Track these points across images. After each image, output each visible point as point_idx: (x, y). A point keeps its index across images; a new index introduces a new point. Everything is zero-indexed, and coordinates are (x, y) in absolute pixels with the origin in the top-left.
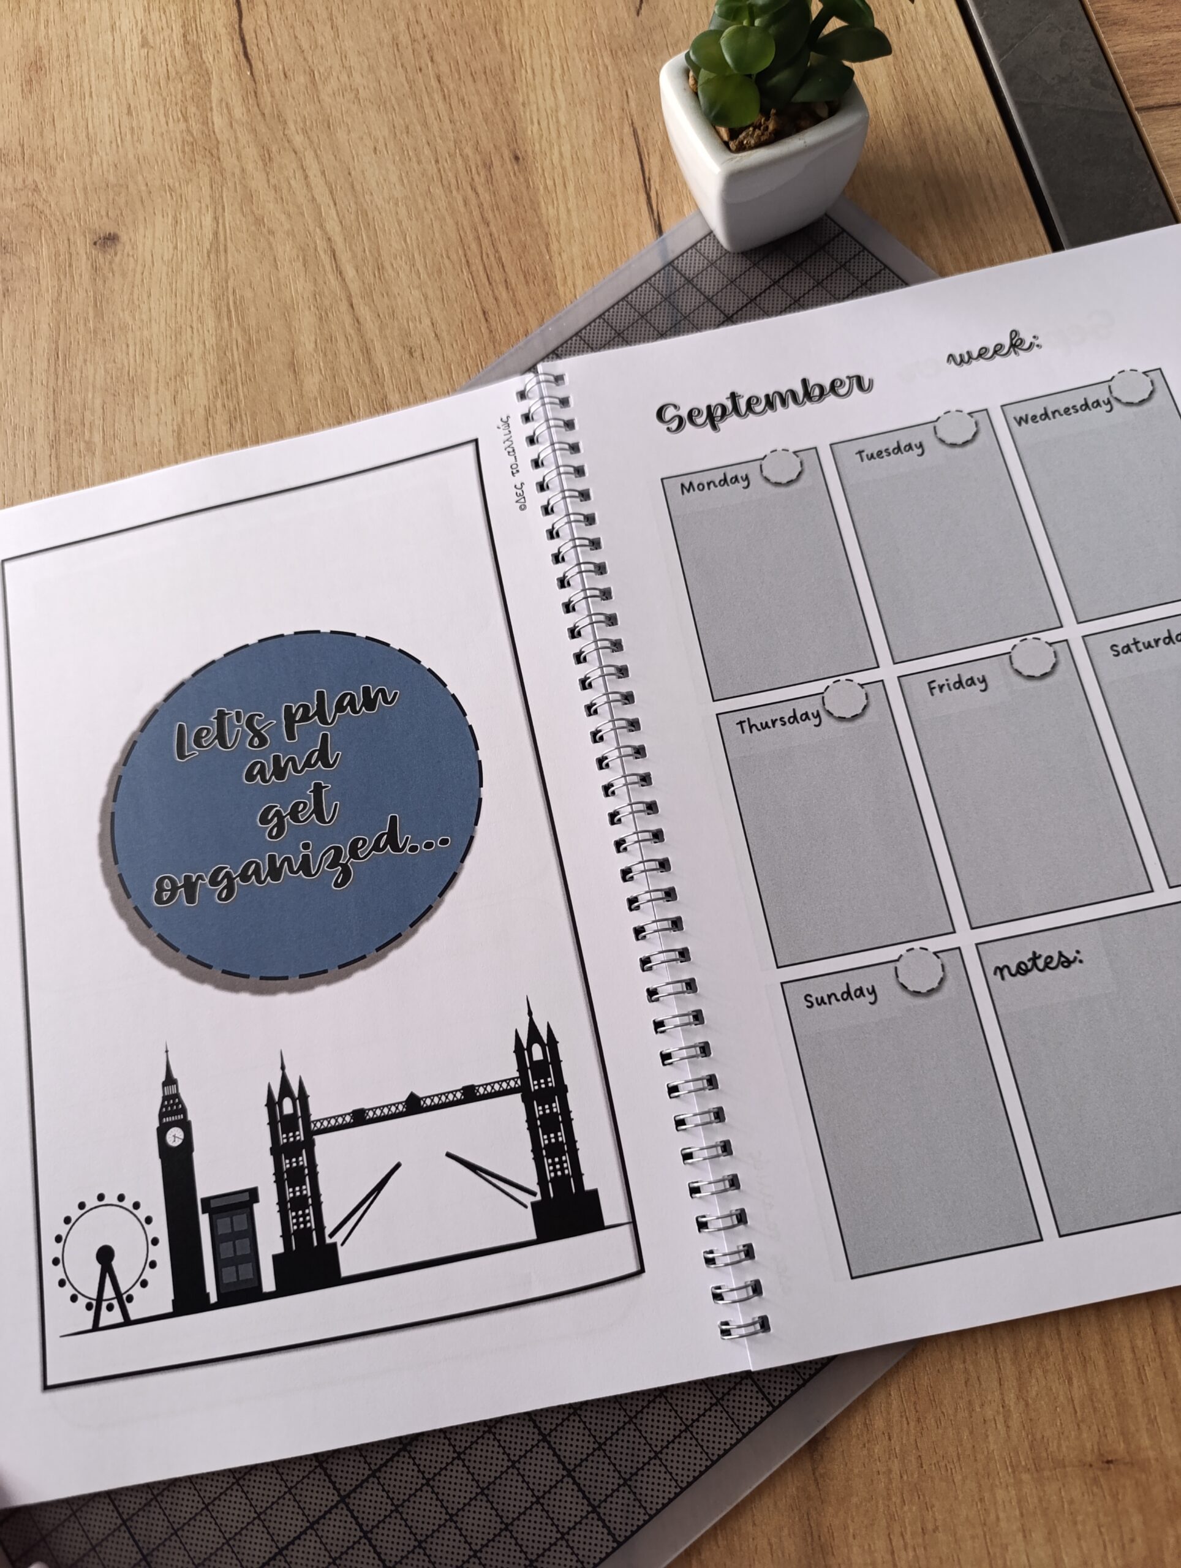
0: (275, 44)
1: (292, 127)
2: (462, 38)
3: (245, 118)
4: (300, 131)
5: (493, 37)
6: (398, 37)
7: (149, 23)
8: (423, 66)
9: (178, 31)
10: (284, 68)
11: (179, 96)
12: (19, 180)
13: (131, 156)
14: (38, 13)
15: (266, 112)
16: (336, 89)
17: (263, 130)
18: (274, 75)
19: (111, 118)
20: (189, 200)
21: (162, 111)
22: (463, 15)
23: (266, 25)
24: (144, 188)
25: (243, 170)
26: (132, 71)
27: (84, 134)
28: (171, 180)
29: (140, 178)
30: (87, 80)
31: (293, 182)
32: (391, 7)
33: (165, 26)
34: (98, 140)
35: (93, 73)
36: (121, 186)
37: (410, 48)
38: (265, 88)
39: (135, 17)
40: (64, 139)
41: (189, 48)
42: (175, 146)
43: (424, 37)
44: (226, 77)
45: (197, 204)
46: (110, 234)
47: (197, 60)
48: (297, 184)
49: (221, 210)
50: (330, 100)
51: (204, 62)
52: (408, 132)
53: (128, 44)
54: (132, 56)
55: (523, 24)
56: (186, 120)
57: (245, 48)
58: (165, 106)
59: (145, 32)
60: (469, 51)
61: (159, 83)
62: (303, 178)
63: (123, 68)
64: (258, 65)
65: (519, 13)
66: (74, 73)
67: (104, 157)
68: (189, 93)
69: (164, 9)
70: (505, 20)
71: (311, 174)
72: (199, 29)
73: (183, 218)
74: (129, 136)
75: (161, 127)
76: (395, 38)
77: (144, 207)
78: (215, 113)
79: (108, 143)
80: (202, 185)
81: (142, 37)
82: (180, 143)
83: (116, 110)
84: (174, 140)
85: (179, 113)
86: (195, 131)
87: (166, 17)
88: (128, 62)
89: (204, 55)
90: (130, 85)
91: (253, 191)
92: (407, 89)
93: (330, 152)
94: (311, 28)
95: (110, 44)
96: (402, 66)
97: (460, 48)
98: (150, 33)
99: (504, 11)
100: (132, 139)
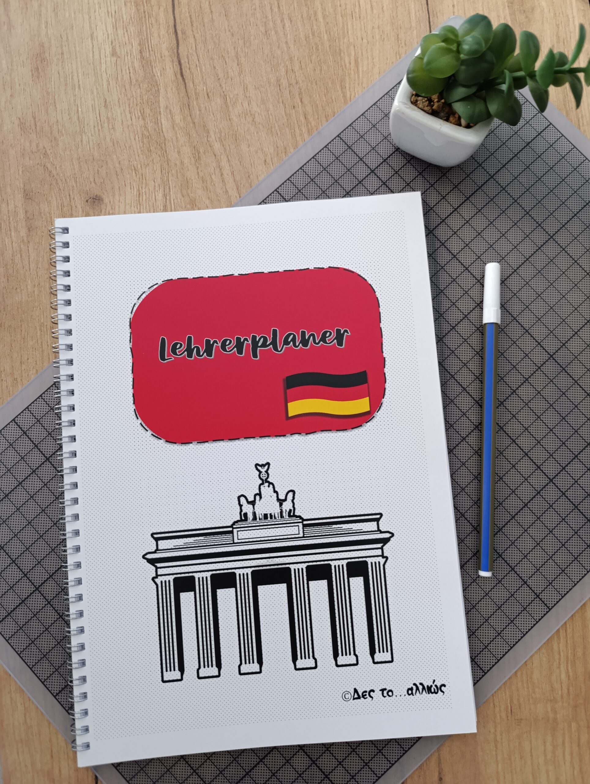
0: (201, 71)
1: (213, 136)
2: (320, 87)
3: (182, 124)
4: (217, 139)
5: (340, 92)
7: (116, 37)
8: (296, 104)
9: (136, 48)
10: (207, 90)
11: (139, 98)
12: (34, 144)
13: (108, 139)
14: (40, 15)
15: (196, 121)
16: (240, 112)
17: (194, 135)
18: (200, 95)
19: (94, 109)
20: (147, 179)
21: (128, 109)
22: (321, 70)
23: (194, 53)
24: (117, 165)
26: (106, 74)
27: (76, 117)
28: (135, 162)
29: (115, 157)
30: (76, 75)
31: (213, 177)
32: (275, 55)
33: (127, 42)
34: (86, 124)
35: (80, 70)
36: (103, 161)
37: (288, 89)
38: (195, 103)
39: (107, 31)
40: (63, 118)
41: (144, 62)
42: (137, 138)
43: (297, 83)
44: (169, 90)
45: (152, 181)
46: (96, 196)
47: (150, 73)
48: (216, 179)
49: (168, 190)
50: (237, 120)
51: (154, 76)
52: (285, 152)
53: (102, 51)
54: (106, 62)
55: (358, 84)
56: (144, 119)
57: (181, 69)
58: (129, 105)
59: (114, 44)
60: (324, 98)
61: (125, 86)
62: (220, 174)
63: (100, 69)
64: (190, 85)
65: (357, 77)
66: (67, 68)
67: (90, 137)
68: (145, 98)
69: (126, 28)
70: (347, 79)
71: (225, 173)
72: (150, 48)
73: (143, 191)
74: (106, 125)
75: (127, 121)
76: (278, 80)
77: (118, 179)
78: (162, 116)
79: (92, 127)
80: (155, 169)
81: (112, 48)
82: (140, 136)
83: (96, 102)
84: (136, 133)
85: (139, 112)
86: (150, 128)
87: (128, 35)
88: (104, 66)
89: (154, 70)
90: (105, 84)
91: (188, 179)
92: (286, 120)
93: (237, 159)
94: (224, 62)
95: (91, 49)
96: (282, 102)
97: (319, 96)
98: (117, 46)
99: (347, 72)
100: (109, 126)
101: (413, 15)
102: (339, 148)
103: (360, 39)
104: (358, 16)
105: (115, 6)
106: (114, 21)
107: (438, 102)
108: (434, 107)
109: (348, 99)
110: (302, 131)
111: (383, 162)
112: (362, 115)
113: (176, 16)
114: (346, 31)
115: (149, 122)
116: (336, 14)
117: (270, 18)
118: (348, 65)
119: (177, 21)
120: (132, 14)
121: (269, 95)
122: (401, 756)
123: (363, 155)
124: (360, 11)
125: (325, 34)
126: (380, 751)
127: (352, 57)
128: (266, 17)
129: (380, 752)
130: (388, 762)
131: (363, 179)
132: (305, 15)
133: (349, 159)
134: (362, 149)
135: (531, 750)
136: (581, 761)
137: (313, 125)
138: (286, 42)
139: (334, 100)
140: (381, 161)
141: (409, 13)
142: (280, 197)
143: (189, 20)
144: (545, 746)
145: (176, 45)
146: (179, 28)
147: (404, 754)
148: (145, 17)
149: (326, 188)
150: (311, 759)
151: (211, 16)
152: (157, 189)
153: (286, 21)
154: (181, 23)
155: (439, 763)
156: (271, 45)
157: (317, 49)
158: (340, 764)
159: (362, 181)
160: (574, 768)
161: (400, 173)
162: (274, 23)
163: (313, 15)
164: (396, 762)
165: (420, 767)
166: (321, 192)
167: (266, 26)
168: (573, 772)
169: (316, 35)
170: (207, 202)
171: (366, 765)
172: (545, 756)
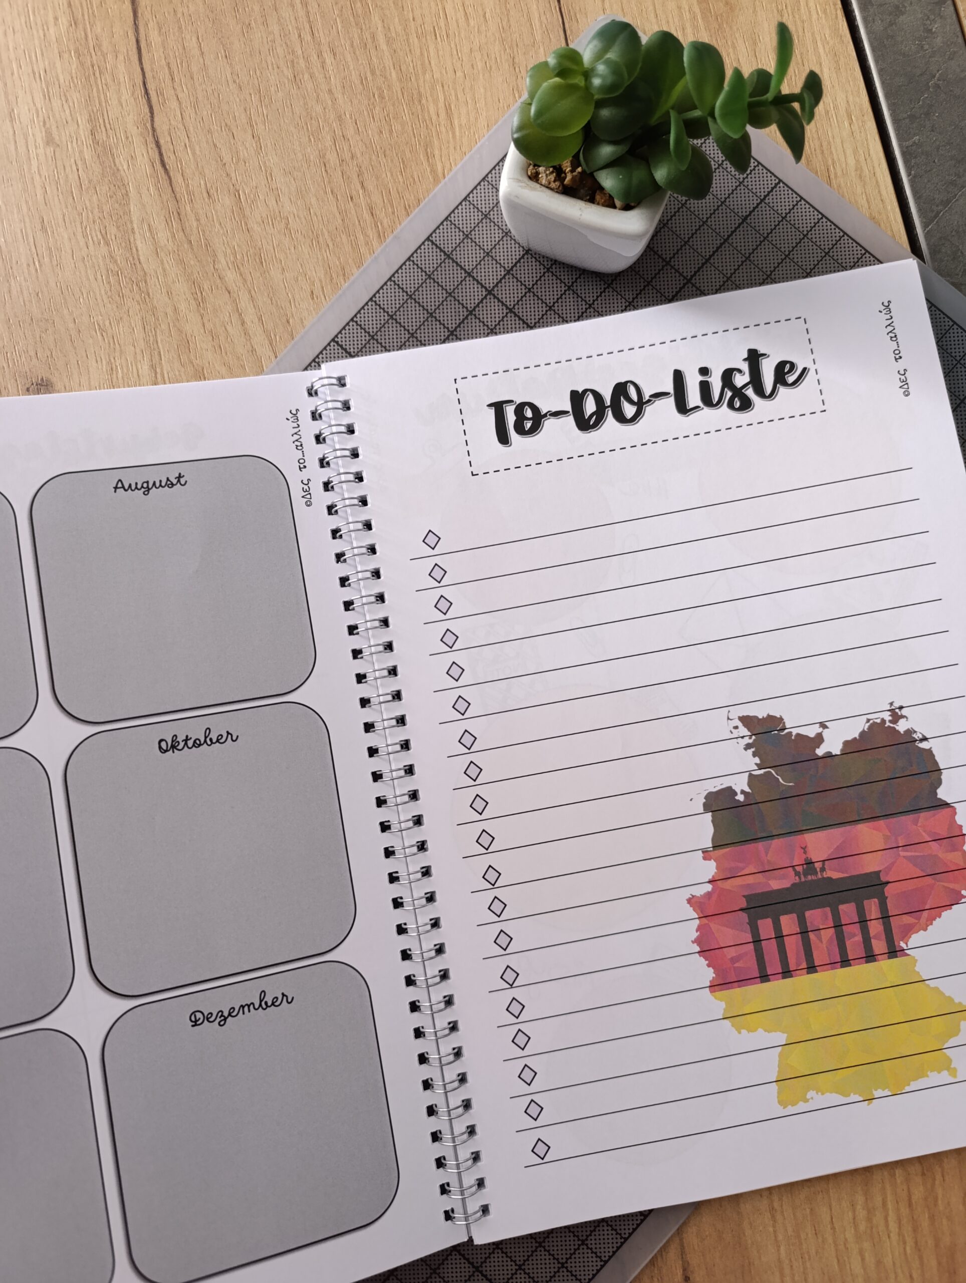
1: (223, 261)
2: (392, 161)
3: (171, 246)
4: (230, 265)
5: (425, 163)
6: (324, 156)
7: (51, 113)
8: (354, 193)
9: (84, 128)
10: (206, 184)
11: (96, 212)
13: (52, 284)
15: (193, 239)
16: (264, 216)
17: (192, 263)
18: (196, 194)
19: (25, 236)
20: (122, 342)
21: (79, 230)
22: (391, 131)
23: (181, 126)
24: (71, 325)
25: (175, 310)
26: (40, 175)
28: (100, 317)
29: (66, 312)
31: (229, 328)
32: (314, 114)
33: (69, 119)
34: (14, 262)
36: (47, 321)
37: (339, 169)
38: (188, 208)
39: (34, 104)
41: (99, 149)
42: (99, 277)
43: (352, 158)
44: (144, 191)
45: (131, 347)
46: (42, 379)
47: (110, 167)
48: (234, 330)
49: (157, 357)
50: (259, 229)
51: (118, 170)
52: (344, 275)
54: (37, 155)
55: (455, 148)
56: (108, 244)
57: (161, 154)
58: (82, 223)
59: (48, 125)
60: (400, 177)
61: (72, 192)
62: (239, 323)
63: (30, 169)
64: (177, 179)
65: (451, 136)
67: (24, 284)
68: (106, 208)
69: (65, 96)
70: (436, 142)
71: (247, 320)
72: (108, 126)
73: (118, 364)
74: (47, 260)
75: (81, 250)
76: (322, 156)
77: (75, 348)
78: (137, 236)
79: (25, 265)
80: (133, 325)
81: (46, 132)
82: (104, 272)
83: (28, 224)
84: (97, 268)
85: (98, 233)
86: (118, 258)
87: (69, 107)
88: (34, 163)
89: (117, 161)
90: (39, 192)
91: (189, 335)
92: (340, 221)
93: (266, 294)
94: (231, 135)
95: (11, 137)
96: (332, 192)
97: (392, 175)
98: (54, 128)
99: (433, 130)
100: (51, 262)
101: (536, 23)
102: (432, 258)
103: (450, 72)
104: (444, 33)
105: (44, 61)
106: (44, 86)
107: (572, 171)
108: (567, 181)
109: (440, 175)
110: (369, 236)
111: (505, 275)
112: (465, 199)
113: (145, 67)
114: (427, 61)
115: (116, 249)
116: (407, 35)
117: (300, 52)
118: (434, 117)
119: (147, 75)
120: (74, 71)
121: (309, 182)
122: (618, 1248)
123: (471, 267)
124: (447, 24)
125: (392, 70)
126: (583, 1242)
127: (441, 104)
128: (293, 52)
129: (583, 1244)
130: (598, 1259)
131: (475, 308)
132: (357, 41)
133: (450, 276)
134: (469, 257)
135: (832, 1219)
136: (915, 1230)
137: (386, 225)
138: (330, 91)
139: (416, 179)
140: (503, 273)
141: (530, 20)
142: (340, 351)
143: (167, 71)
144: (854, 1211)
145: (149, 114)
146: (151, 86)
147: (622, 1244)
148: (94, 74)
149: (414, 328)
150: (472, 1264)
151: (201, 60)
152: (139, 357)
153: (325, 55)
154: (154, 77)
155: (683, 1253)
156: (305, 98)
157: (382, 97)
158: (520, 1269)
159: (474, 309)
160: (905, 1243)
161: (535, 290)
162: (307, 60)
163: (370, 40)
164: (610, 1257)
165: (652, 1262)
166: (407, 336)
167: (293, 67)
168: (905, 1249)
169: (378, 73)
170: (224, 370)
171: (563, 1267)
172: (856, 1226)
